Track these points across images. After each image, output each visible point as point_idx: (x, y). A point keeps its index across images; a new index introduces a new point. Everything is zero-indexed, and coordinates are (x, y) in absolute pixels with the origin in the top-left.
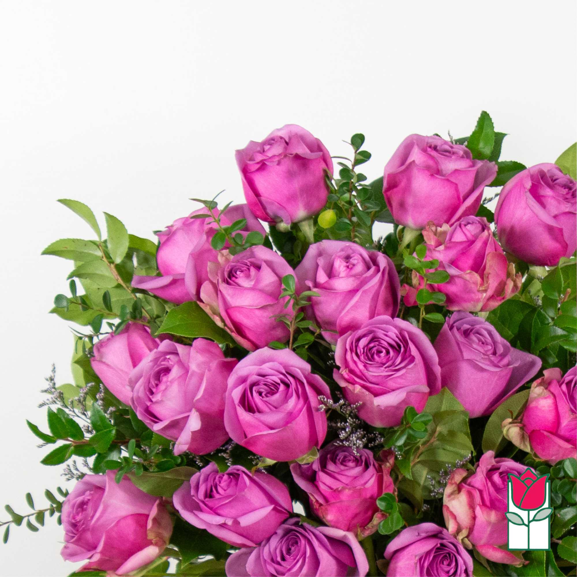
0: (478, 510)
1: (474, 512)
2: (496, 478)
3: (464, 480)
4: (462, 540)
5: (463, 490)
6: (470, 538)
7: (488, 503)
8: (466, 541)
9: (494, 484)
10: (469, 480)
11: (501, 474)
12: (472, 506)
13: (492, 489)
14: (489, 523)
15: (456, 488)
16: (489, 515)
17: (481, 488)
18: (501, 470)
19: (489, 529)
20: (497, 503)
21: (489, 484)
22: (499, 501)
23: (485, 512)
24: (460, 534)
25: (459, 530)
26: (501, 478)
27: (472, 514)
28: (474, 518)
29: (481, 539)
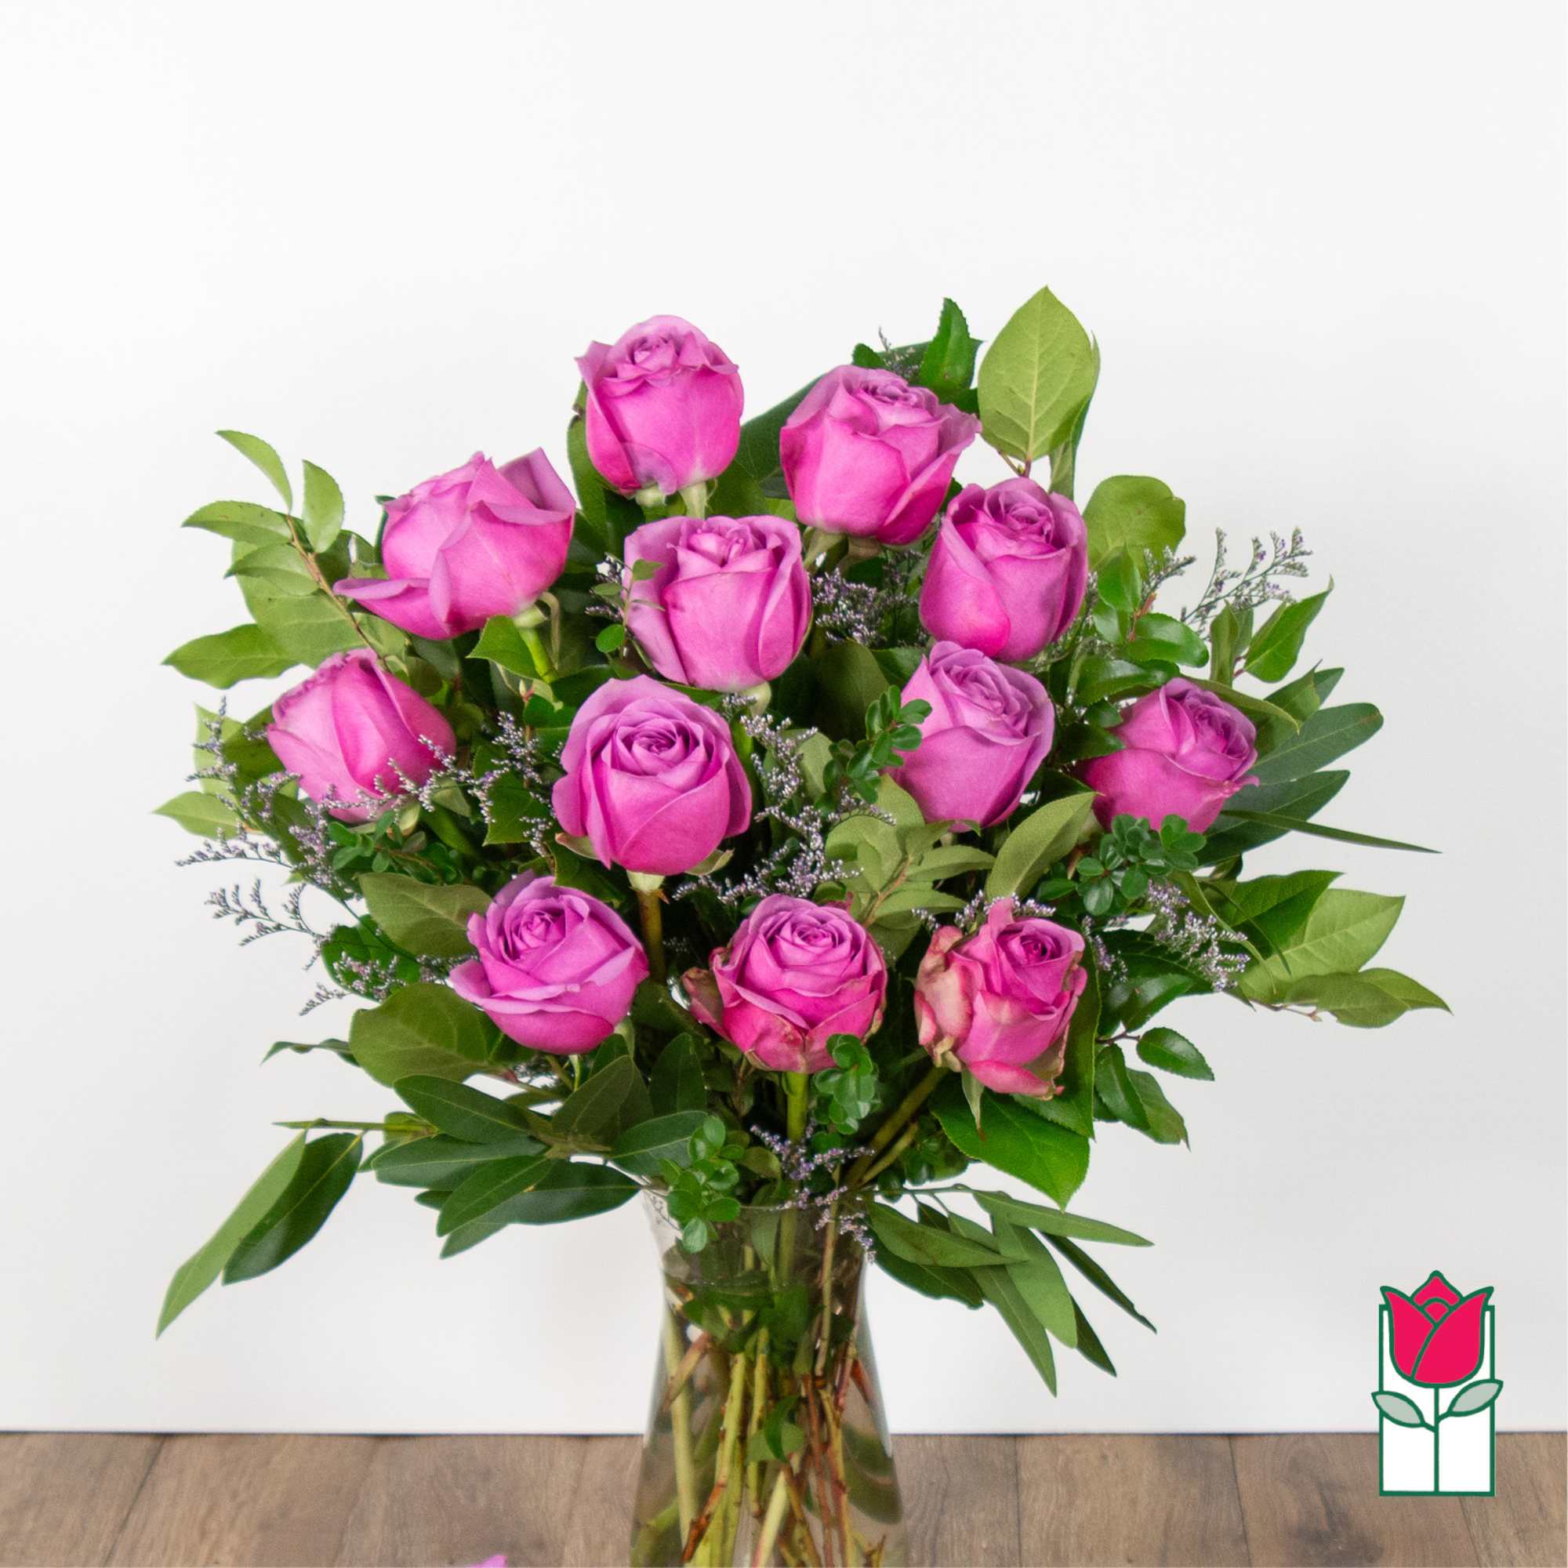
0: (979, 1002)
1: (971, 1005)
2: (1015, 945)
3: (956, 947)
4: (943, 1055)
5: (954, 965)
6: (961, 1051)
7: (998, 988)
8: (951, 1056)
9: (1011, 957)
10: (965, 948)
11: (1023, 939)
12: (968, 995)
13: (1007, 965)
14: (997, 1024)
15: (941, 962)
16: (998, 1010)
17: (986, 959)
18: (1023, 933)
19: (995, 1037)
20: (1015, 991)
21: (1003, 956)
22: (1019, 986)
23: (991, 1006)
24: (939, 1044)
25: (939, 1036)
26: (1024, 946)
27: (967, 1009)
28: (971, 1015)
29: (979, 1053)
